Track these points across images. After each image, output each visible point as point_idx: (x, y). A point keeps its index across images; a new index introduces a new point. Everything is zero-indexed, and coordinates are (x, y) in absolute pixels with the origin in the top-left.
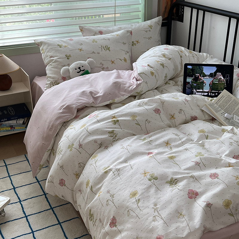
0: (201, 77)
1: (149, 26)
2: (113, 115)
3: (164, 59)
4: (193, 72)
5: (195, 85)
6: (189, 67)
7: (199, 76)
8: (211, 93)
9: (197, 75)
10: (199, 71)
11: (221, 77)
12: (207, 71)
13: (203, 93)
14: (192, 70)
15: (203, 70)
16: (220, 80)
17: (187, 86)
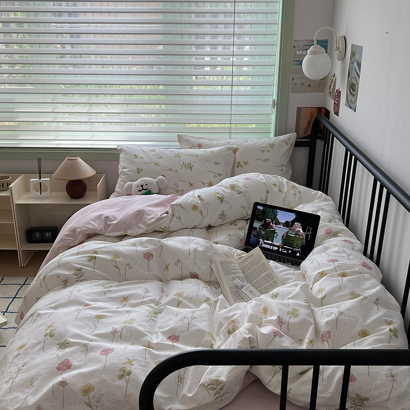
0: (273, 223)
1: (270, 144)
2: (96, 250)
3: (229, 191)
4: (263, 215)
5: (263, 233)
6: (258, 207)
7: (270, 222)
8: (282, 248)
9: (268, 220)
10: (271, 215)
11: (300, 229)
12: (283, 217)
13: (272, 247)
14: (263, 212)
15: (277, 215)
16: (297, 233)
17: (253, 232)
